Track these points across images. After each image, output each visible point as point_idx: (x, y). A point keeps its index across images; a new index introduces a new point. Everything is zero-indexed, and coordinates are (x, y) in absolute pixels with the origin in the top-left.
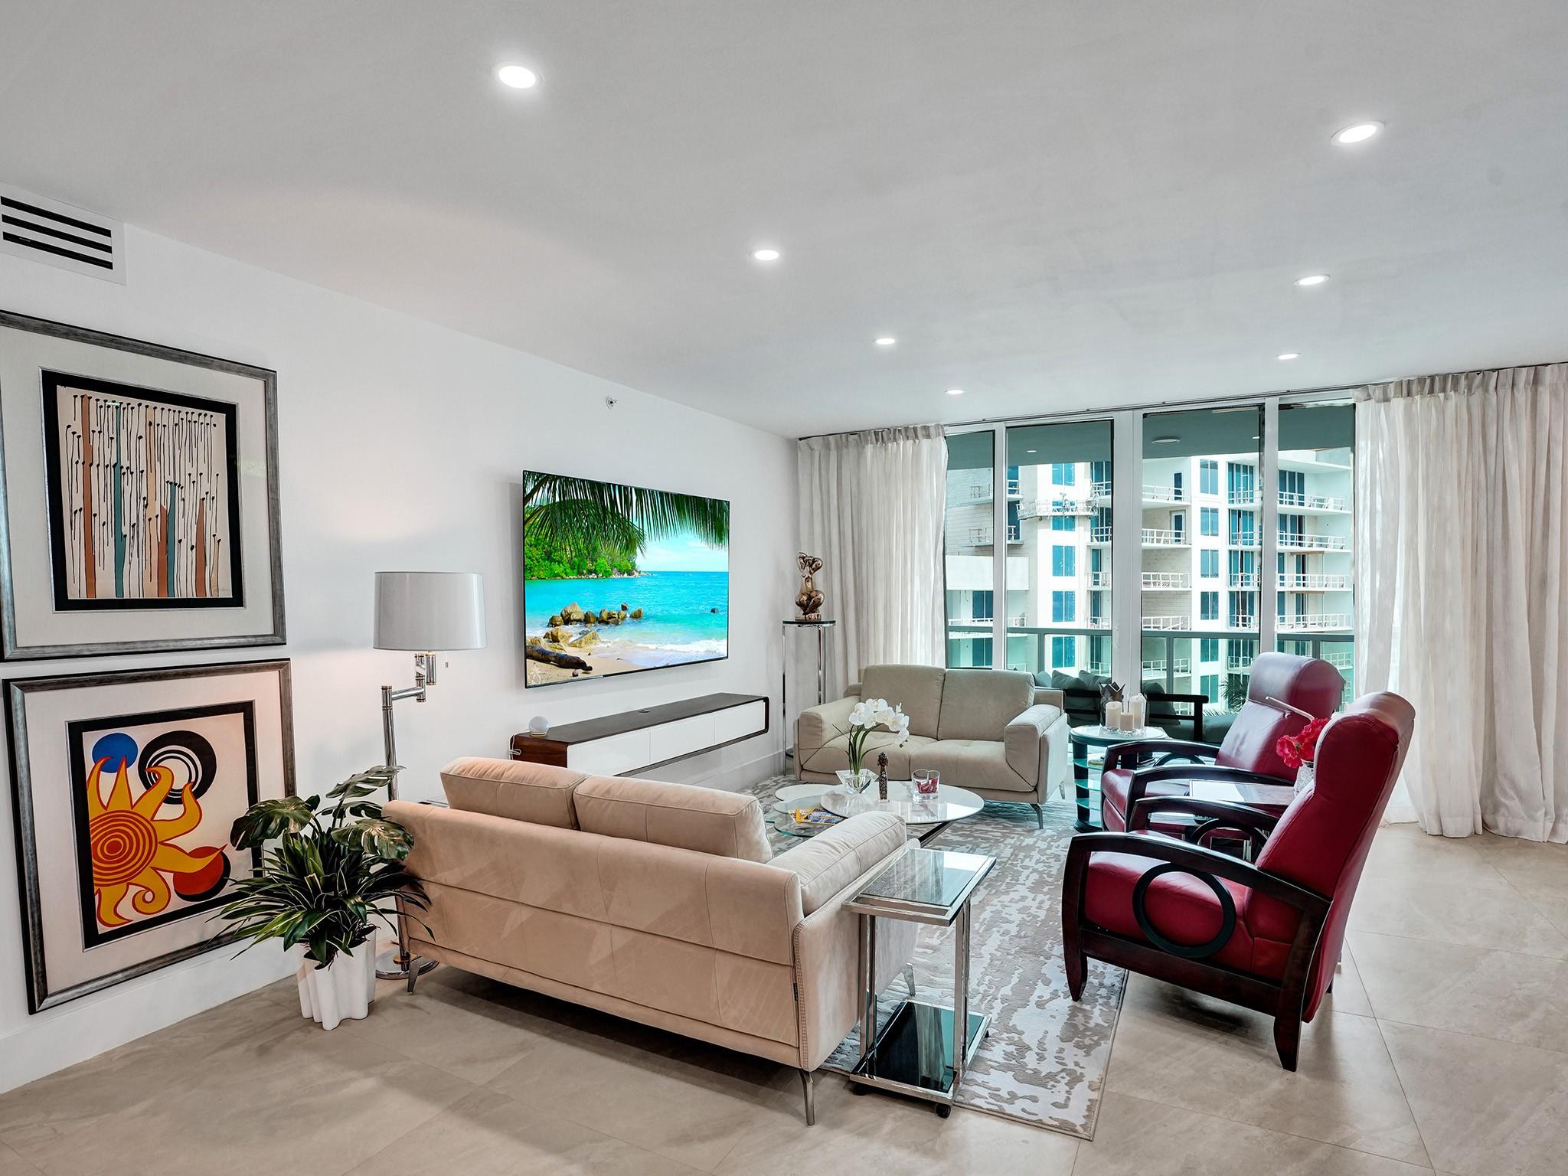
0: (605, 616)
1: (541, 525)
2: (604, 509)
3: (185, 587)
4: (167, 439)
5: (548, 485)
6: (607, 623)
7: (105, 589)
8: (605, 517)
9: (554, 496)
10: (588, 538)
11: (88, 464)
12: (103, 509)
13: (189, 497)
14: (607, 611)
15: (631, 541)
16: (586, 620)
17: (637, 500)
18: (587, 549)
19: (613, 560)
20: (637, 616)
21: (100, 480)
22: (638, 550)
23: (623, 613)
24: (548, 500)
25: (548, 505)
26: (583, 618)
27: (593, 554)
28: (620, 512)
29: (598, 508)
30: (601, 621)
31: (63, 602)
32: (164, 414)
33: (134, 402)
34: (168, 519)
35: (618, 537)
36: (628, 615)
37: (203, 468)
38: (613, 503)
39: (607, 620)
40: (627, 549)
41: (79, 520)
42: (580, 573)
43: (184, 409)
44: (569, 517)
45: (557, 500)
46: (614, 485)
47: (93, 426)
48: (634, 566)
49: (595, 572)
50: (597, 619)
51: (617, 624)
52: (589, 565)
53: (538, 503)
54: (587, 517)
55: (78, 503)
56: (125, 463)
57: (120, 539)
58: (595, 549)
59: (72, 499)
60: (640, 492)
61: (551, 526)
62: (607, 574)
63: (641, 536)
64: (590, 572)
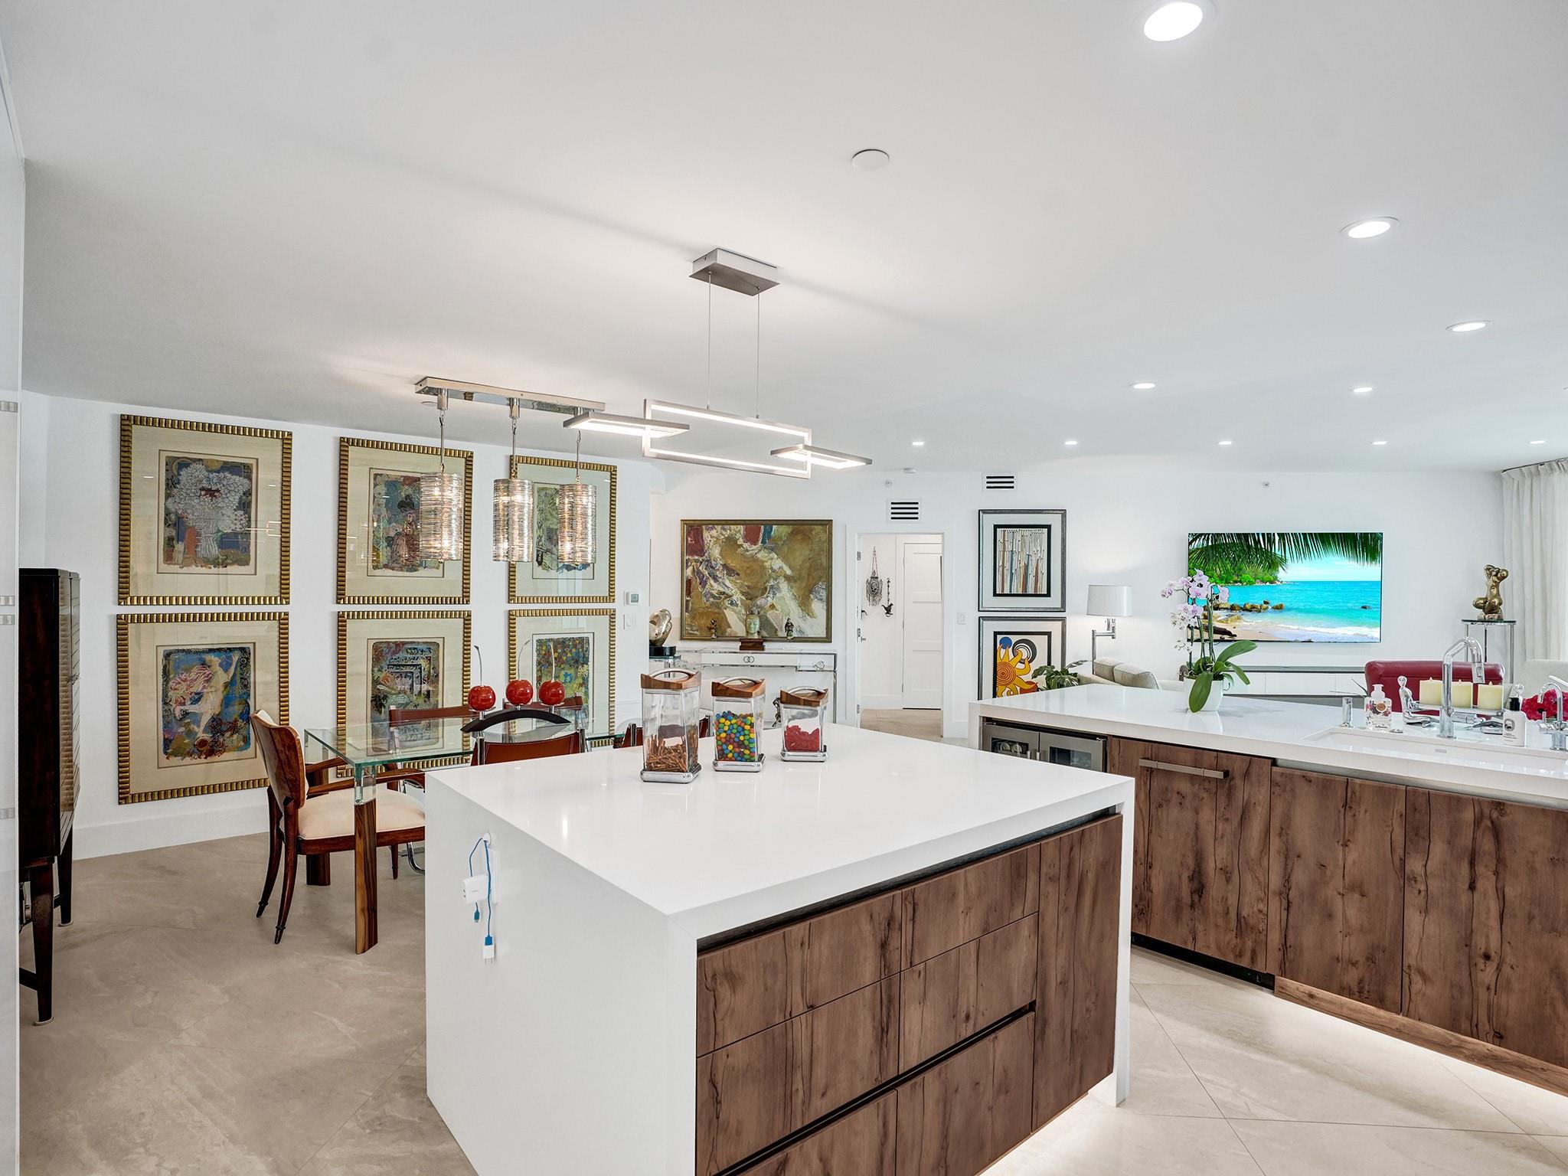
0: (1248, 607)
1: (1198, 558)
2: (1249, 547)
3: (1031, 591)
4: (1027, 540)
5: (1203, 537)
6: (1251, 611)
7: (1007, 591)
8: (1249, 550)
9: (1208, 543)
10: (1234, 562)
11: (1004, 552)
12: (1007, 565)
13: (1034, 559)
14: (1250, 604)
15: (1273, 563)
16: (1232, 608)
17: (1280, 539)
18: (1234, 569)
19: (1256, 575)
20: (1279, 608)
21: (1007, 555)
22: (1280, 568)
23: (1265, 606)
24: (1203, 544)
25: (1202, 548)
26: (1229, 607)
27: (1239, 572)
28: (1263, 546)
29: (1243, 546)
30: (1245, 609)
31: (995, 594)
32: (1027, 532)
33: (1018, 529)
34: (1026, 567)
35: (1261, 562)
36: (1270, 607)
37: (1039, 549)
38: (1257, 542)
39: (1252, 609)
40: (1270, 567)
41: (1001, 569)
42: (1227, 582)
43: (1033, 529)
44: (1219, 553)
45: (1210, 544)
46: (1258, 534)
47: (1006, 539)
48: (1276, 578)
49: (1240, 582)
50: (1242, 608)
51: (1260, 612)
52: (1235, 578)
53: (1196, 547)
54: (1234, 552)
55: (1001, 564)
56: (1014, 550)
57: (1012, 574)
58: (1240, 569)
59: (999, 563)
60: (1281, 536)
61: (1205, 558)
62: (1250, 583)
63: (1283, 561)
64: (1236, 582)
